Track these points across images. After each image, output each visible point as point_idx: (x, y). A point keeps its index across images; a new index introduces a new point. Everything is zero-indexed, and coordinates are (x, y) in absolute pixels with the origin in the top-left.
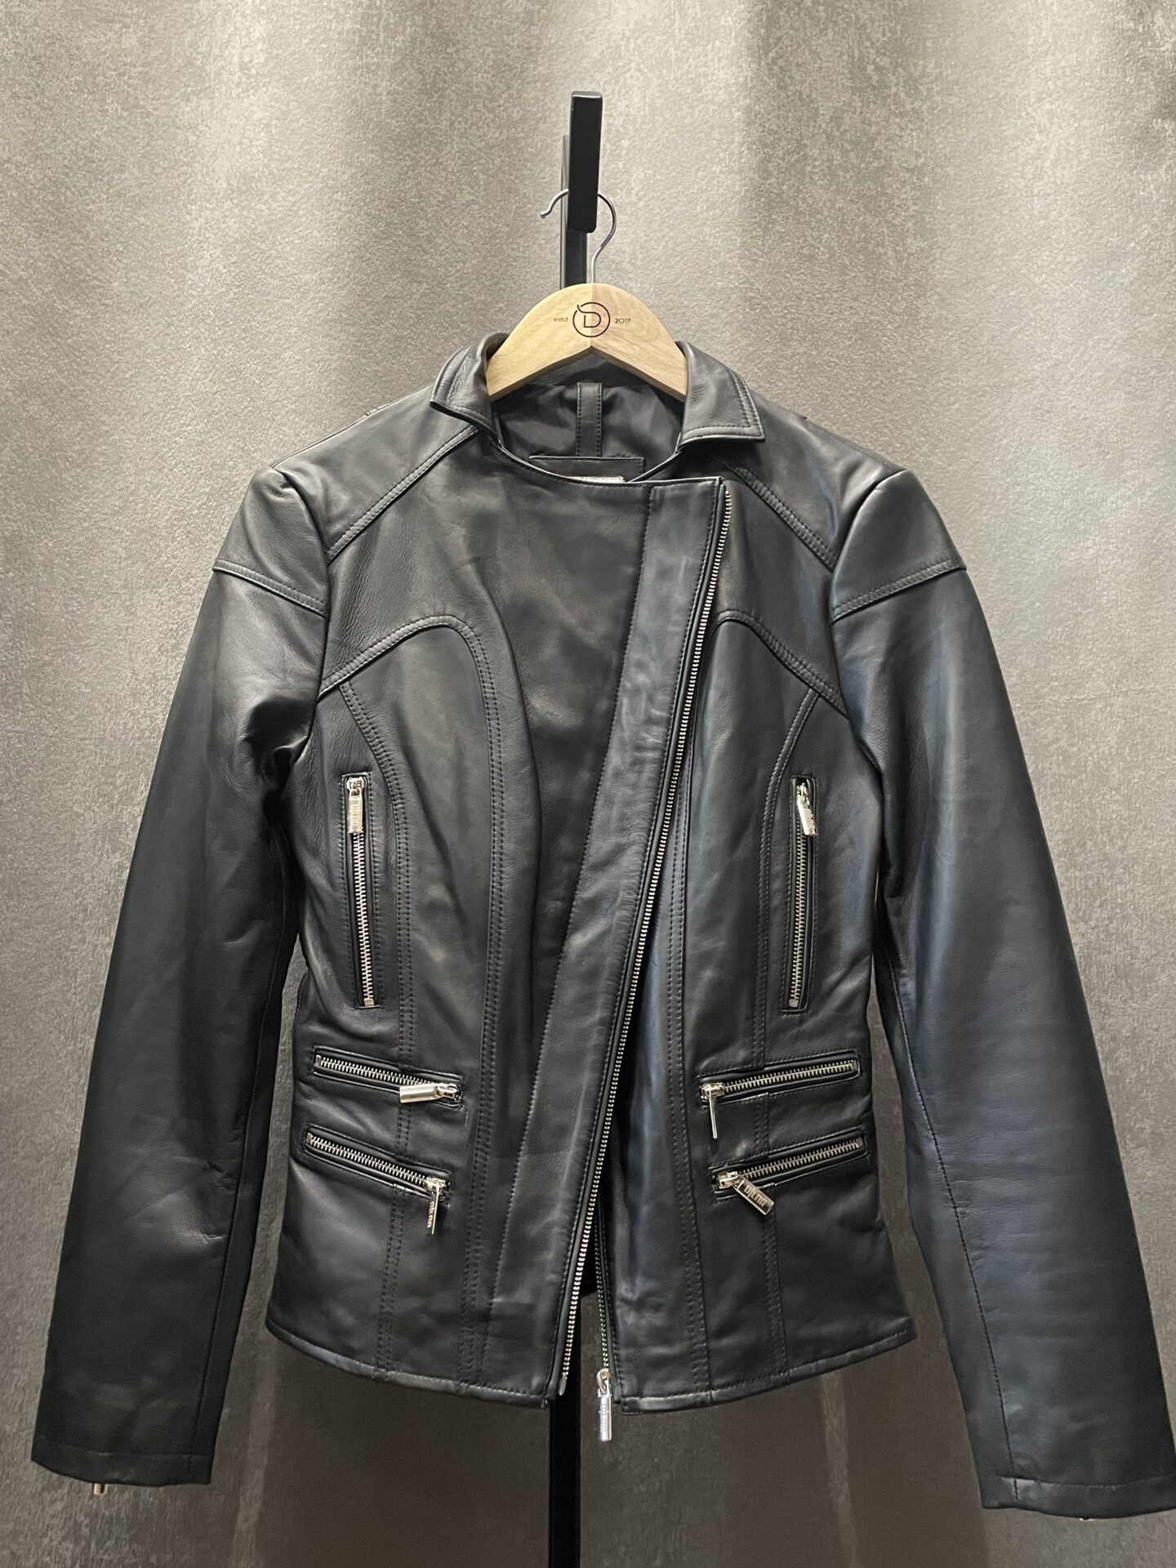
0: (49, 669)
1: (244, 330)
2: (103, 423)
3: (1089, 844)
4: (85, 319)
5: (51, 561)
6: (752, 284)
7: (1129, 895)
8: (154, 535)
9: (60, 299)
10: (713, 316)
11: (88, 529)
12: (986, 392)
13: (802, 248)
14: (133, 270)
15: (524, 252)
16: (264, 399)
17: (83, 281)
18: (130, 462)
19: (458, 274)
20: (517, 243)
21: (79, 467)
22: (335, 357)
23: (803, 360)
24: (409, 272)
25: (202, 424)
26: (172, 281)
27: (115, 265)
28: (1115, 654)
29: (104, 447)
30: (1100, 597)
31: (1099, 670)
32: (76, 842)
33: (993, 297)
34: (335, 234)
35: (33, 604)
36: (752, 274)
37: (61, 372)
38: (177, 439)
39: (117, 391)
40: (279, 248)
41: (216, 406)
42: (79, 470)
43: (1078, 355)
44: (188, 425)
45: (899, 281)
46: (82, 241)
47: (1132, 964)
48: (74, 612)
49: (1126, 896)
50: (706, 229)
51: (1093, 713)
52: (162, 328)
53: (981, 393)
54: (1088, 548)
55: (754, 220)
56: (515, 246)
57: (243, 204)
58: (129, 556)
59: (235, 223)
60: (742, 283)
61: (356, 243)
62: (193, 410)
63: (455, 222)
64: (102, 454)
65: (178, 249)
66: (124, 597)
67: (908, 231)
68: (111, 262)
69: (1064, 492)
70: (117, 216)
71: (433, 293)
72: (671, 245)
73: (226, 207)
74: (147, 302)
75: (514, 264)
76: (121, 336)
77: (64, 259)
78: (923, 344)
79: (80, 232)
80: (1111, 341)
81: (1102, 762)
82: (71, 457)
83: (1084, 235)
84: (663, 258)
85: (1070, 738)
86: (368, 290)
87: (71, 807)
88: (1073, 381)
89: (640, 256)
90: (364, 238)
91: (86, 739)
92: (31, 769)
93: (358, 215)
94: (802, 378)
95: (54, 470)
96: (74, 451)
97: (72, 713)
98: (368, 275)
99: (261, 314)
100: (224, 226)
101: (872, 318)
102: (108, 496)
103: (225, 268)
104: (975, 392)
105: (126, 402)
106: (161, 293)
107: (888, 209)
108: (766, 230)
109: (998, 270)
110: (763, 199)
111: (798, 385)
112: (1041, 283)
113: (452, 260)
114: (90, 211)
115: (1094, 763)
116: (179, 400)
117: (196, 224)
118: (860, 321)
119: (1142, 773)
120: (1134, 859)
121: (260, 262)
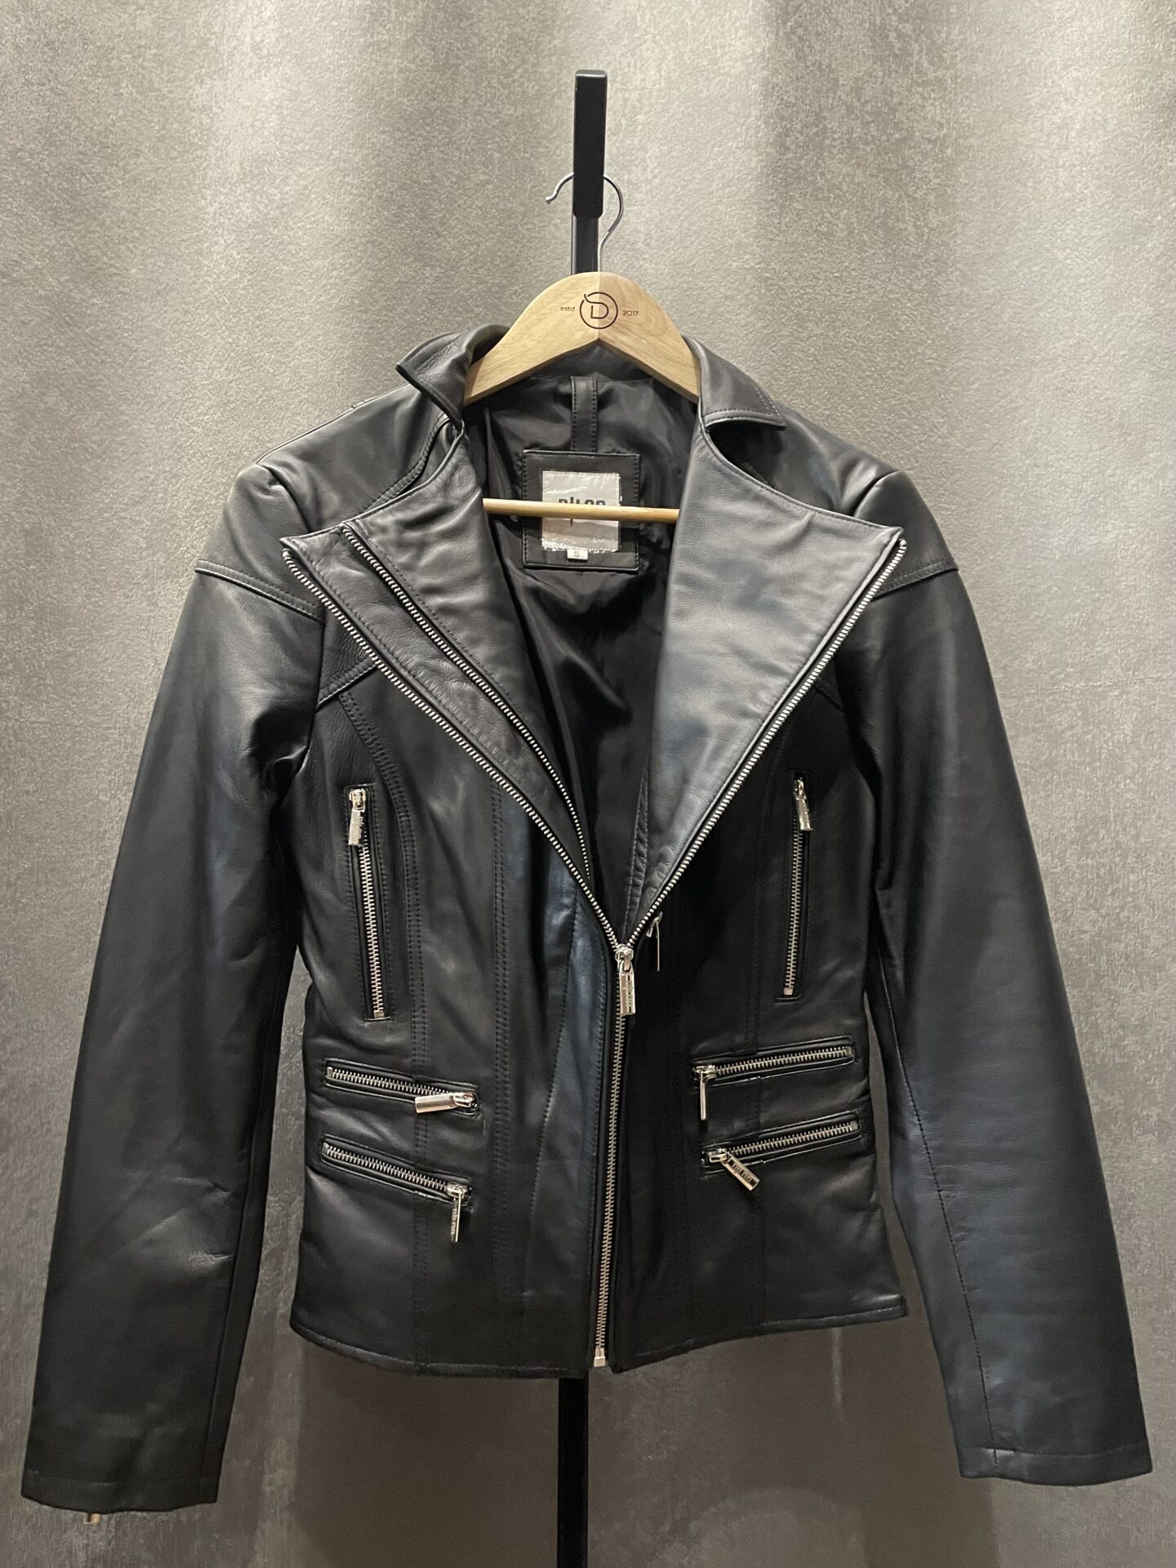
0: (72, 660)
1: (259, 318)
2: (122, 413)
3: (1102, 832)
4: (102, 308)
5: (73, 552)
6: (768, 264)
7: (1142, 886)
8: (174, 526)
9: (77, 288)
10: (727, 298)
11: (108, 520)
12: (1007, 371)
13: (820, 225)
14: (150, 256)
15: (539, 232)
16: (278, 388)
17: (99, 269)
18: (149, 451)
19: (472, 257)
20: (532, 223)
21: (99, 457)
22: (347, 345)
23: (819, 343)
24: (422, 256)
25: (219, 414)
26: (188, 267)
27: (132, 252)
28: (1132, 641)
29: (124, 437)
30: (1120, 582)
31: (1116, 657)
32: (101, 829)
33: (1015, 272)
34: (346, 218)
35: (55, 596)
36: (768, 253)
37: (78, 362)
38: (195, 428)
39: (136, 380)
40: (291, 234)
41: (232, 396)
42: (99, 461)
43: (1101, 333)
44: (205, 415)
45: (920, 257)
46: (98, 229)
47: (1143, 953)
48: (96, 602)
49: (1138, 886)
50: (722, 208)
51: (1109, 699)
52: (180, 315)
53: (1001, 372)
54: (1107, 532)
55: (770, 198)
56: (530, 226)
57: (255, 189)
58: (150, 546)
59: (248, 208)
60: (758, 263)
61: (368, 227)
62: (210, 399)
63: (468, 203)
64: (122, 444)
65: (194, 234)
66: (145, 587)
67: (929, 205)
68: (128, 248)
69: (1084, 474)
70: (132, 202)
71: (448, 277)
72: (686, 224)
73: (239, 191)
74: (164, 289)
75: (529, 245)
76: (139, 324)
77: (80, 248)
78: (944, 321)
79: (96, 219)
80: (1136, 318)
81: (1117, 750)
82: (91, 447)
83: (1110, 208)
84: (678, 237)
85: (1084, 725)
86: (380, 275)
87: (97, 796)
88: (1096, 360)
89: (655, 237)
90: (376, 221)
91: (111, 728)
92: (56, 759)
93: (370, 198)
94: (817, 360)
95: (74, 462)
96: (93, 442)
97: (96, 702)
98: (380, 260)
99: (274, 301)
100: (237, 211)
101: (891, 296)
102: (129, 487)
103: (239, 253)
104: (995, 371)
105: (145, 391)
106: (177, 280)
107: (909, 182)
108: (782, 207)
109: (1021, 244)
110: (780, 176)
111: (815, 368)
112: (1066, 258)
113: (467, 242)
114: (105, 198)
115: (1109, 751)
116: (196, 388)
117: (211, 209)
118: (879, 299)
119: (1157, 762)
120: (1147, 849)
121: (274, 247)
